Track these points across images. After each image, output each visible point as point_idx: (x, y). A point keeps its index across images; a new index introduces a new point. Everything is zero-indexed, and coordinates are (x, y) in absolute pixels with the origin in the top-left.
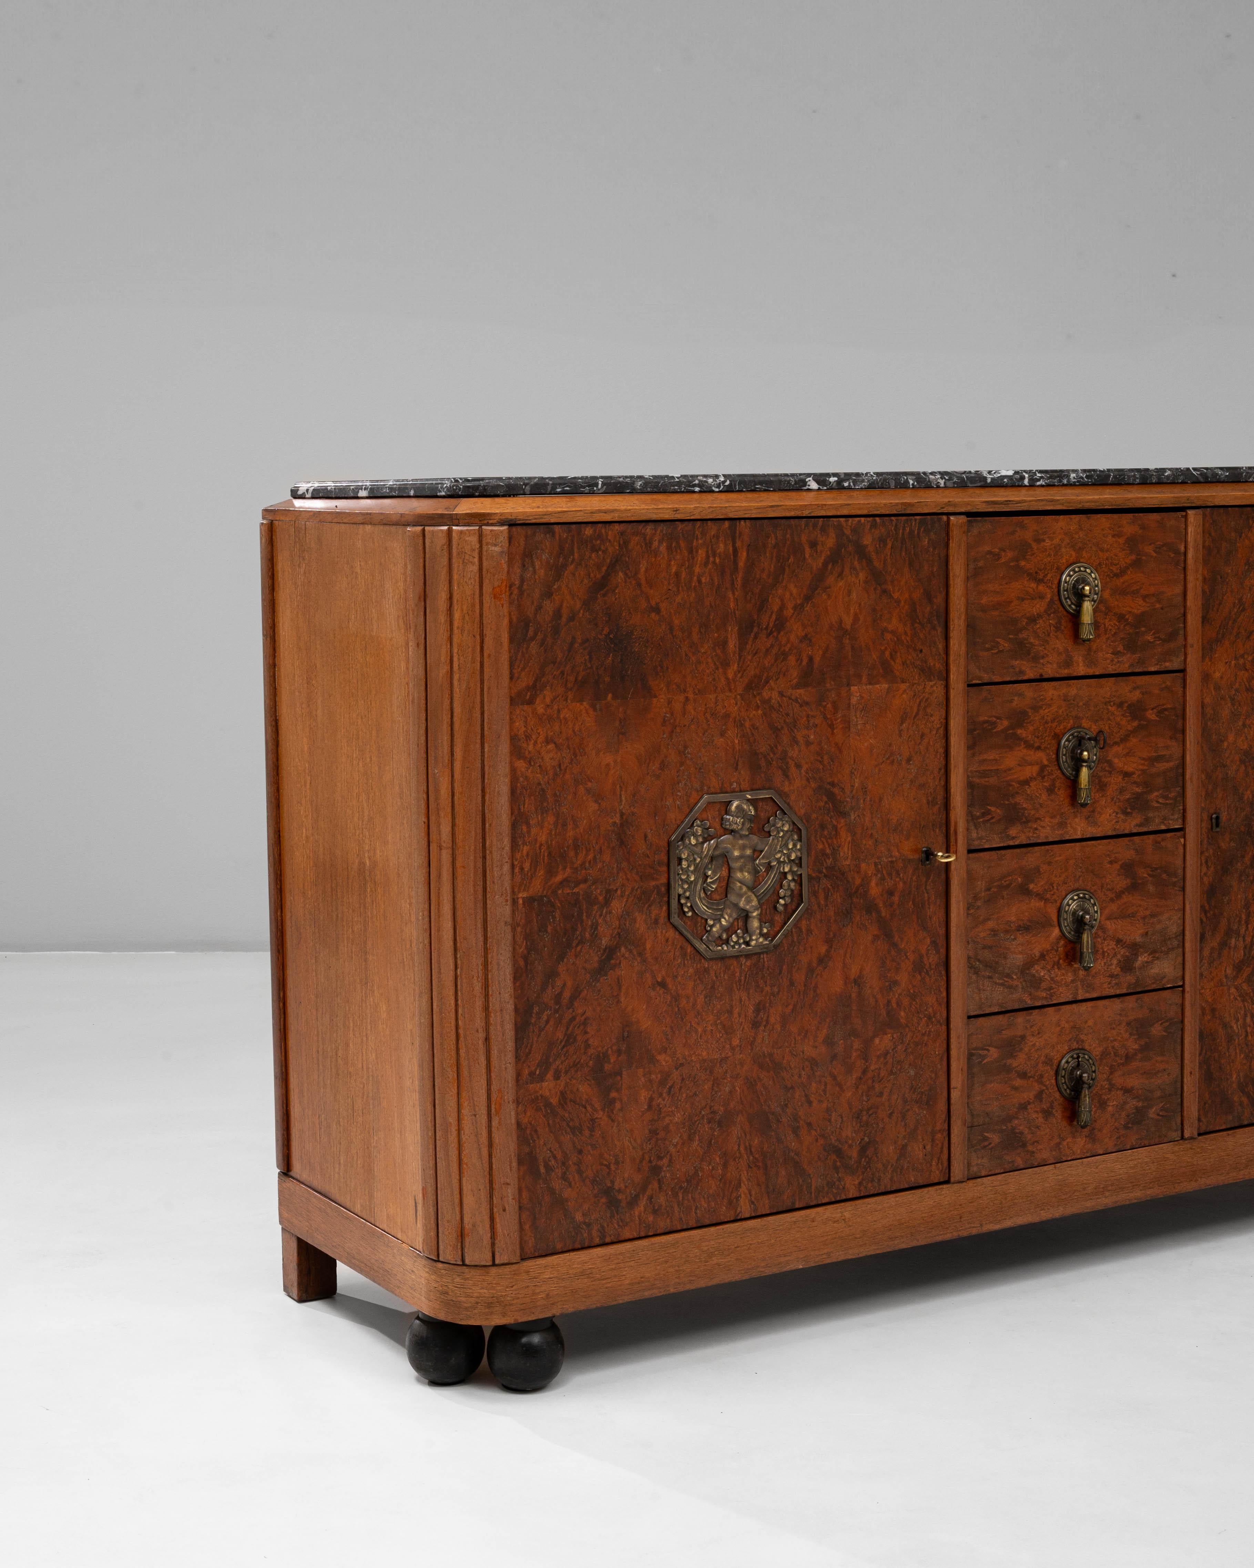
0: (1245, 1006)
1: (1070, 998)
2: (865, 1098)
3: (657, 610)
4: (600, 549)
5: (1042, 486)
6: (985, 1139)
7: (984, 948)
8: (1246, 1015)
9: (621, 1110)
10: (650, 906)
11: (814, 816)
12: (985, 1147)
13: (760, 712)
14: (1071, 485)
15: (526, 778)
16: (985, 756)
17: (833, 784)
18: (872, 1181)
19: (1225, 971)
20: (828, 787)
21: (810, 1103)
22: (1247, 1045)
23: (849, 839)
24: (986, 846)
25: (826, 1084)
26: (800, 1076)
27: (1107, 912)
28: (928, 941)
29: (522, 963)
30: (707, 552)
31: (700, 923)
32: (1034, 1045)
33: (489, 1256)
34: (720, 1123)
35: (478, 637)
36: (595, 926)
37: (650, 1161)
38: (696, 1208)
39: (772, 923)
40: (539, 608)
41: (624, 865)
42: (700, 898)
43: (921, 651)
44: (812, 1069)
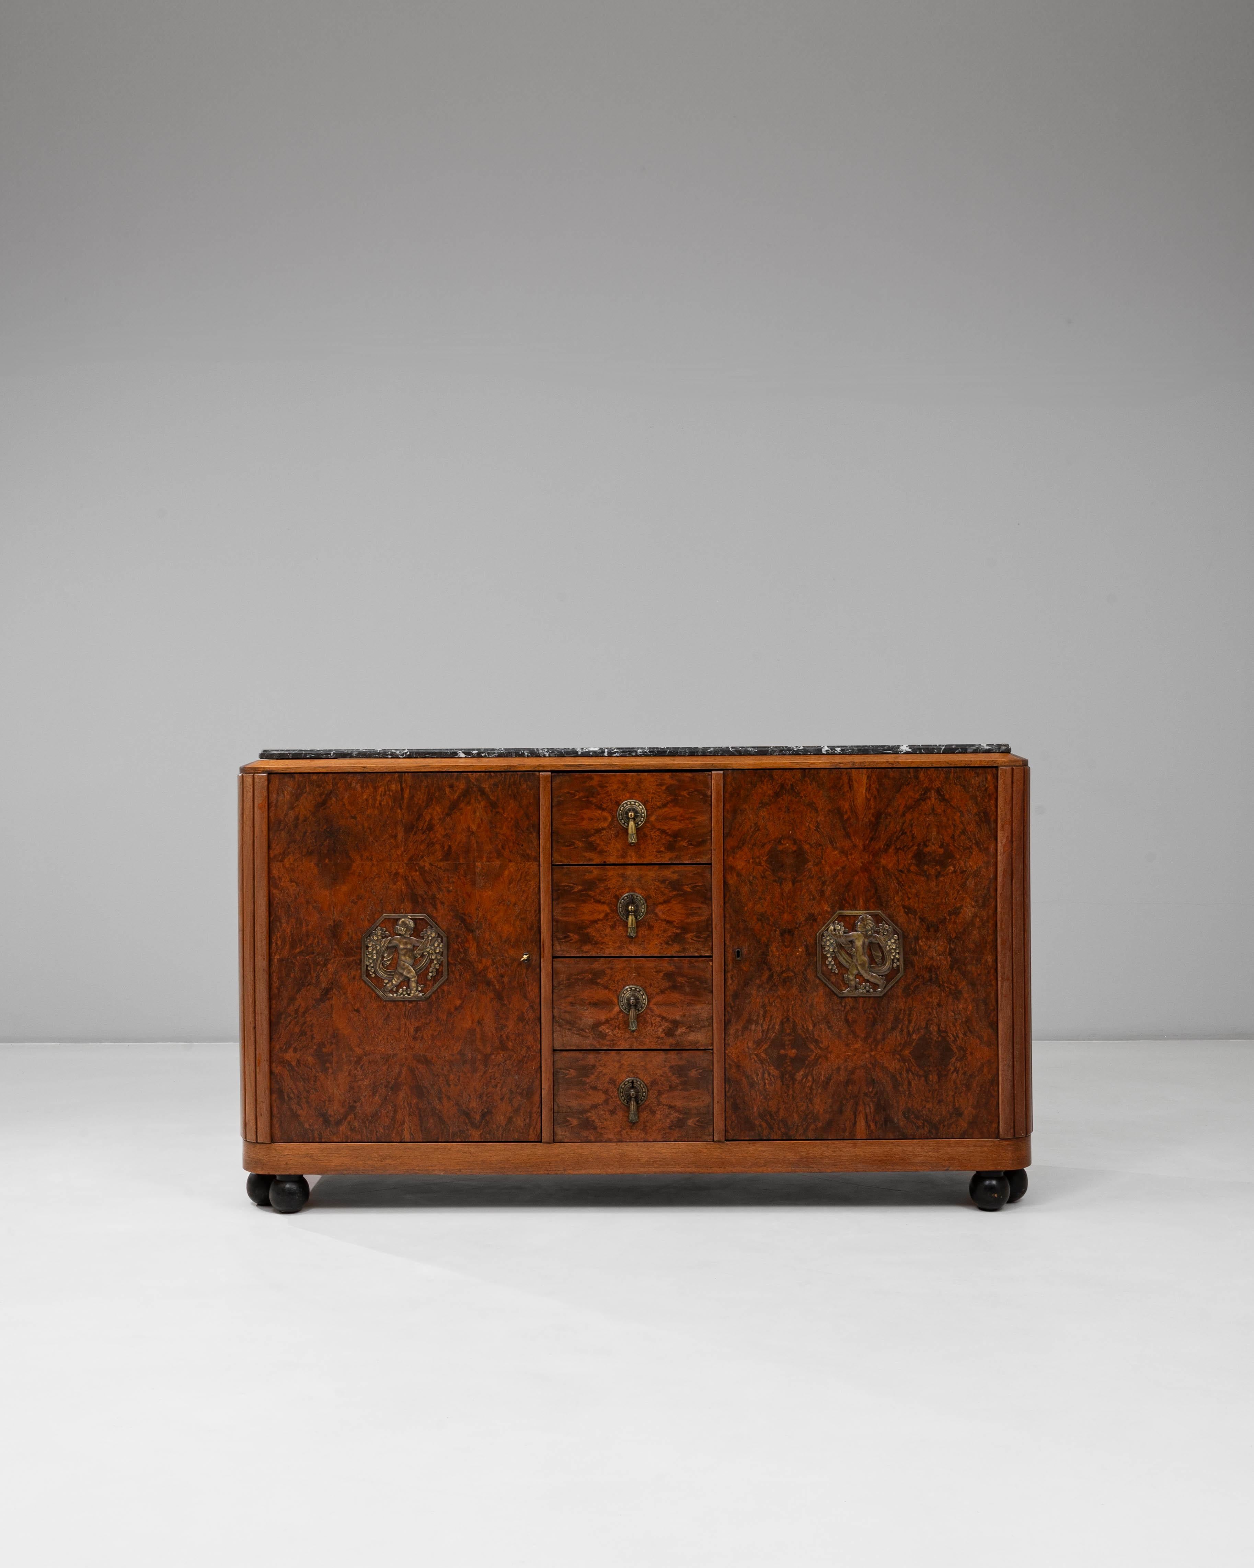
0: (763, 1067)
1: (628, 1047)
2: (485, 1087)
3: (354, 818)
4: (321, 786)
5: (617, 756)
6: (568, 1121)
7: (565, 1012)
8: (763, 1073)
9: (333, 1073)
10: (351, 969)
11: (452, 930)
12: (567, 1126)
13: (418, 873)
14: (638, 756)
15: (280, 899)
16: (565, 905)
17: (464, 914)
18: (489, 1134)
19: (747, 1044)
20: (462, 915)
21: (449, 1085)
22: (765, 1090)
23: (475, 945)
24: (567, 955)
25: (459, 1077)
26: (443, 1070)
27: (654, 1000)
28: (527, 1005)
29: (276, 991)
30: (385, 788)
31: (378, 980)
32: (602, 1072)
33: (254, 1137)
34: (392, 1088)
35: (252, 828)
36: (318, 976)
37: (349, 1103)
38: (377, 1132)
39: (425, 985)
40: (286, 815)
41: (336, 947)
42: (380, 968)
43: (522, 845)
44: (450, 1066)
